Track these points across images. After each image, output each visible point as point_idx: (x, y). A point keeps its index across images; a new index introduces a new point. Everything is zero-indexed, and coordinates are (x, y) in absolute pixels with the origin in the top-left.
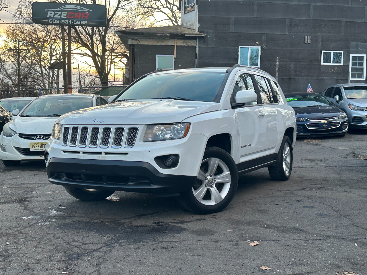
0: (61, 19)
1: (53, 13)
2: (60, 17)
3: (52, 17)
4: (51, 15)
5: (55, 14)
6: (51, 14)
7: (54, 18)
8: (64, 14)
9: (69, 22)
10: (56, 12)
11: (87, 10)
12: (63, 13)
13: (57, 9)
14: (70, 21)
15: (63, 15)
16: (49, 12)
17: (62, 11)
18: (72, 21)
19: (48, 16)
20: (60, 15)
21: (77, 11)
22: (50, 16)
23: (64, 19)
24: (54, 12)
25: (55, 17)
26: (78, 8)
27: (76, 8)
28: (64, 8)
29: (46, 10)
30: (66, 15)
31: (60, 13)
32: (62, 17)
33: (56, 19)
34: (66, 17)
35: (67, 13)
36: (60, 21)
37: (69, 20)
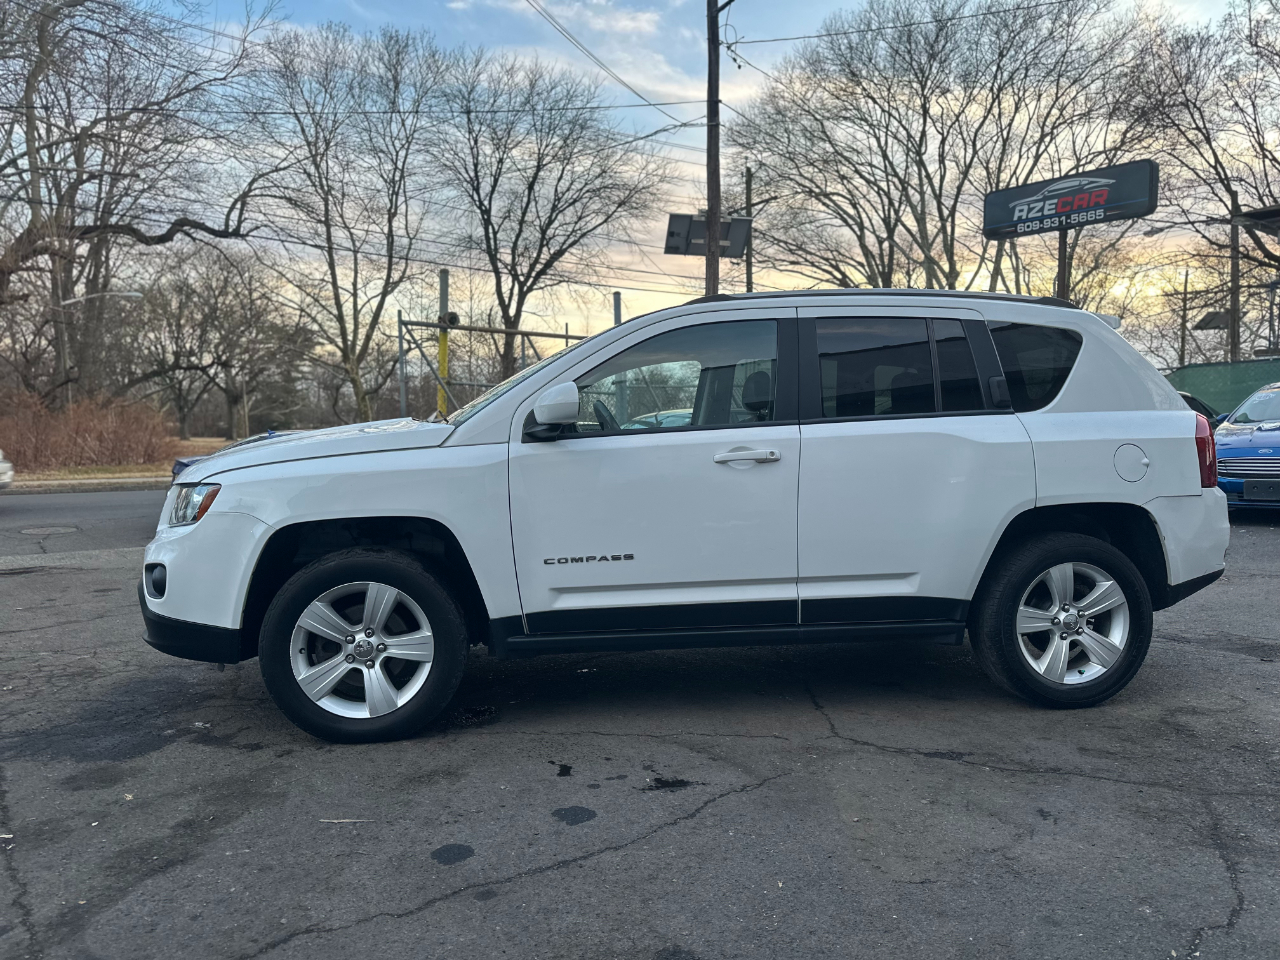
0: (1041, 220)
1: (1026, 208)
2: (1040, 214)
3: (1024, 217)
4: (1021, 214)
5: (1030, 210)
6: (1021, 211)
7: (1028, 220)
8: (1050, 205)
9: (1061, 222)
10: (1032, 206)
11: (1104, 181)
12: (1048, 202)
13: (1035, 198)
14: (1063, 218)
15: (1047, 207)
16: (1018, 209)
17: (1045, 199)
18: (1068, 217)
19: (1015, 218)
20: (1042, 209)
21: (1080, 190)
22: (1020, 217)
23: (1050, 217)
24: (1029, 205)
25: (1031, 216)
26: (1084, 183)
27: (1077, 183)
28: (1050, 192)
29: (1011, 205)
30: (1054, 206)
31: (1041, 204)
32: (1046, 212)
33: (1032, 220)
34: (1053, 212)
35: (1055, 201)
36: (1041, 222)
37: (1060, 217)
